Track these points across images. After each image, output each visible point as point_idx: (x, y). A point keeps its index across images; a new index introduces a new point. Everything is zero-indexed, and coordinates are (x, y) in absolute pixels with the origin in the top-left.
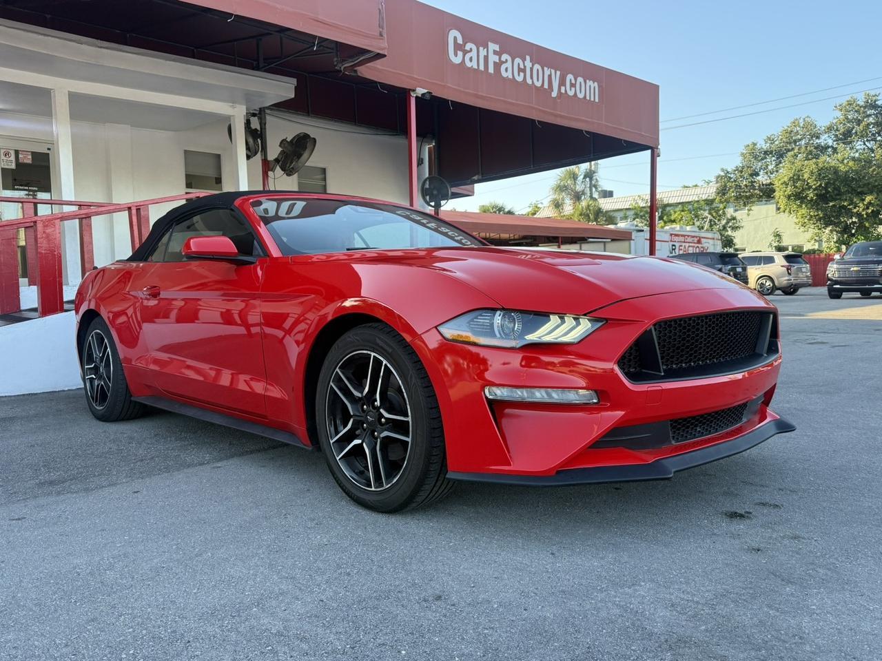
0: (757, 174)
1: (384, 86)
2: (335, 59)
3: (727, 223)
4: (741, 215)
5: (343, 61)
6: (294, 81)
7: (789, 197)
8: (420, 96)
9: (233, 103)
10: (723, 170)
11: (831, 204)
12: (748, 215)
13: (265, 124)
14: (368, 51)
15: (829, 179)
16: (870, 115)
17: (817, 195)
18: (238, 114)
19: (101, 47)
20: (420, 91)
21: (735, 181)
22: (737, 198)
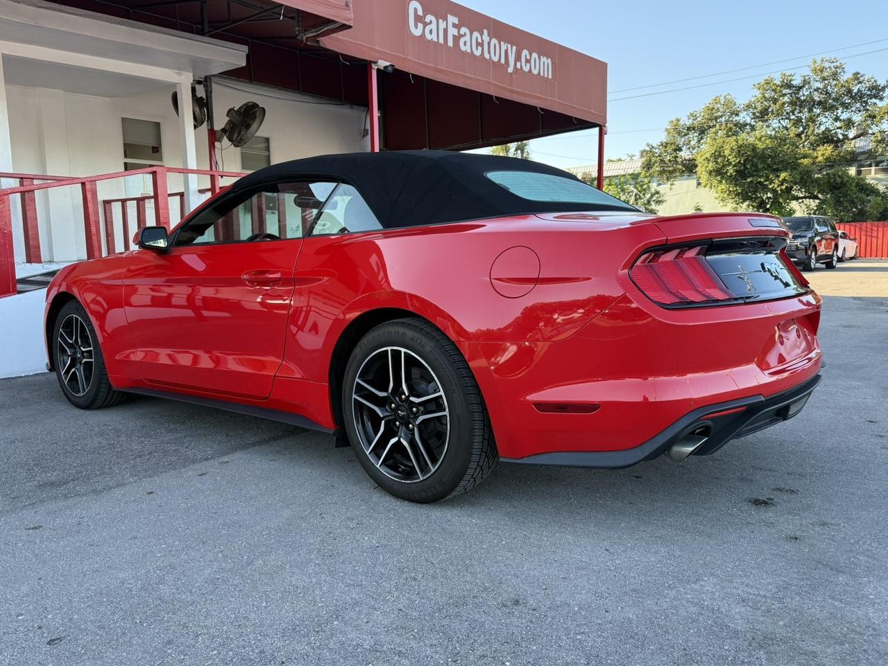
0: (680, 150)
1: (346, 57)
2: (297, 29)
3: (652, 197)
4: (664, 189)
5: (306, 30)
6: (245, 48)
7: (710, 173)
8: (382, 68)
9: (179, 70)
10: (648, 145)
11: (749, 180)
12: (671, 189)
13: (211, 92)
14: (333, 22)
15: (748, 156)
16: (786, 94)
17: (736, 171)
18: (184, 81)
19: (40, 7)
20: (382, 64)
21: (660, 156)
22: (662, 172)
